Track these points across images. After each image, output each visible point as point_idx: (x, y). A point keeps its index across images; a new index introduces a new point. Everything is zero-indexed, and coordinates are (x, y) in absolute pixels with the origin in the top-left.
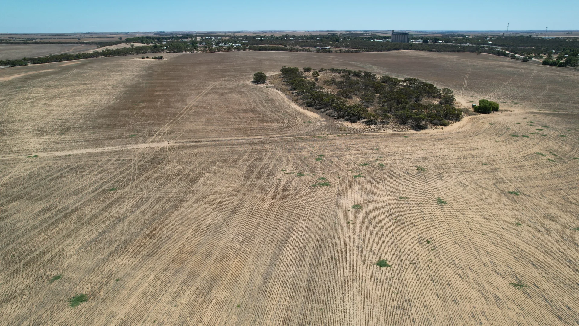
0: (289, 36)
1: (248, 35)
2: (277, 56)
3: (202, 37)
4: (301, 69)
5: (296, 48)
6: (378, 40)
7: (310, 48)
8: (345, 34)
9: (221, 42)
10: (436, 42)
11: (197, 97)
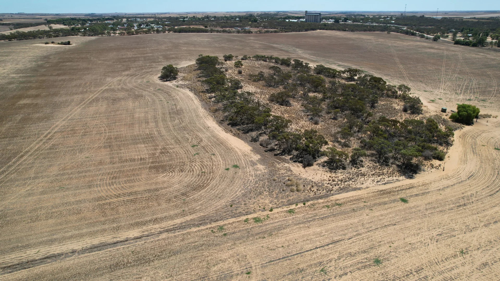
0: (210, 16)
1: (172, 16)
2: (196, 39)
3: (128, 18)
4: (221, 58)
5: (216, 29)
6: (293, 20)
7: (230, 29)
8: (261, 15)
9: (143, 24)
10: (346, 21)
11: (76, 108)
